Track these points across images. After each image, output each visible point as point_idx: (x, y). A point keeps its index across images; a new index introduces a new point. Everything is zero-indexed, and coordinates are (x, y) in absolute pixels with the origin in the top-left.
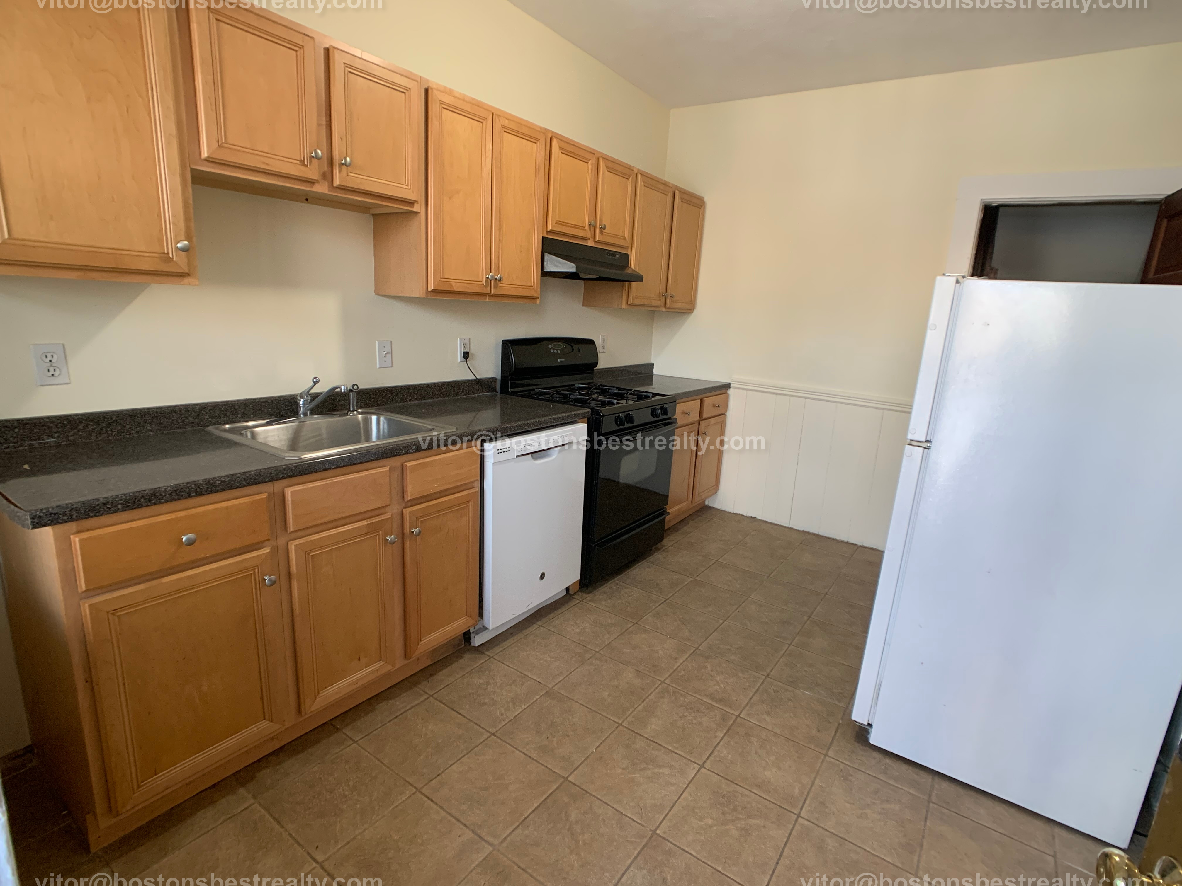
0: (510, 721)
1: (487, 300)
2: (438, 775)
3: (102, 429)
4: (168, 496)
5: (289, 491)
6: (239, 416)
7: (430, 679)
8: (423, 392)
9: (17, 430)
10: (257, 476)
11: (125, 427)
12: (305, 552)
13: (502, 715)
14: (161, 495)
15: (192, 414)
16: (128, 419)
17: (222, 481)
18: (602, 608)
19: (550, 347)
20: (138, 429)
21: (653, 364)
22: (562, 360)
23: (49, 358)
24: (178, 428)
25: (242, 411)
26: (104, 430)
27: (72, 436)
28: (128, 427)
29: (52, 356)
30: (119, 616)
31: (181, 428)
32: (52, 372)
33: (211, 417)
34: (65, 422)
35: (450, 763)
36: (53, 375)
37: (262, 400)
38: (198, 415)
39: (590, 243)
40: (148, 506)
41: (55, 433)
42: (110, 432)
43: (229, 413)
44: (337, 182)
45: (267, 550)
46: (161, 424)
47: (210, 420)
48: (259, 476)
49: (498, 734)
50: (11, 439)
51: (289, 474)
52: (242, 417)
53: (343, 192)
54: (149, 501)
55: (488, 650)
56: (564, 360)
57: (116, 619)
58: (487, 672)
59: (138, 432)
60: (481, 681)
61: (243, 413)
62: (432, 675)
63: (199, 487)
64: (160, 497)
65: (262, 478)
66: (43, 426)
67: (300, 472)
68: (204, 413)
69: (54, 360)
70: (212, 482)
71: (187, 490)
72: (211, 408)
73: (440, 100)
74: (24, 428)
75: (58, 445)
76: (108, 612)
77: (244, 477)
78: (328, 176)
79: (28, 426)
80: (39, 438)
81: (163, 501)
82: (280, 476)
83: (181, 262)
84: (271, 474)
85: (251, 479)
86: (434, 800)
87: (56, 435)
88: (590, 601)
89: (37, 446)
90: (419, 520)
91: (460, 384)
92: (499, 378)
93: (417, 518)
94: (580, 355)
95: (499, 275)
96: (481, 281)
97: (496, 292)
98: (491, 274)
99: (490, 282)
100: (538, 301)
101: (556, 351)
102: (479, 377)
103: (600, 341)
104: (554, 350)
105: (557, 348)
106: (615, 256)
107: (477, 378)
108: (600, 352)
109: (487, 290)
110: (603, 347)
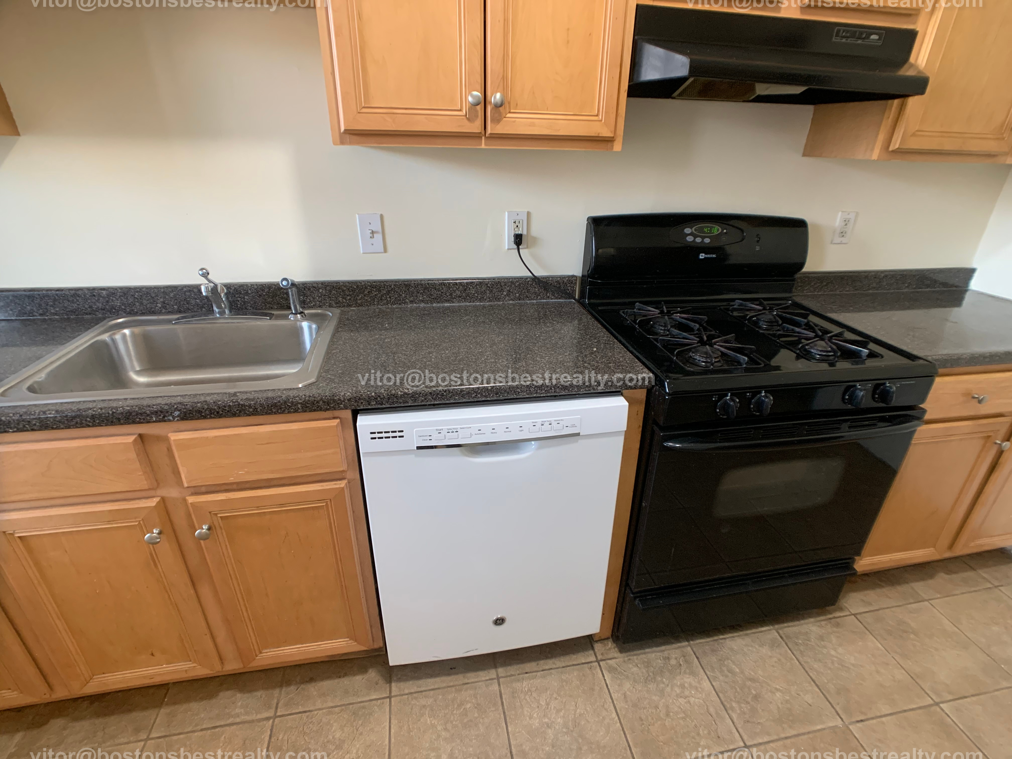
1: (482, 146)
19: (688, 231)
21: (973, 271)
22: (707, 256)
55: (399, 680)
58: (362, 720)
60: (339, 734)
90: (216, 514)
91: (503, 284)
92: (580, 277)
93: (210, 512)
94: (758, 248)
95: (498, 96)
96: (460, 110)
97: (500, 129)
98: (475, 93)
99: (480, 108)
100: (618, 147)
101: (698, 240)
102: (539, 272)
103: (838, 222)
104: (695, 236)
105: (704, 232)
106: (868, 37)
107: (536, 275)
108: (832, 243)
109: (476, 127)
110: (843, 234)
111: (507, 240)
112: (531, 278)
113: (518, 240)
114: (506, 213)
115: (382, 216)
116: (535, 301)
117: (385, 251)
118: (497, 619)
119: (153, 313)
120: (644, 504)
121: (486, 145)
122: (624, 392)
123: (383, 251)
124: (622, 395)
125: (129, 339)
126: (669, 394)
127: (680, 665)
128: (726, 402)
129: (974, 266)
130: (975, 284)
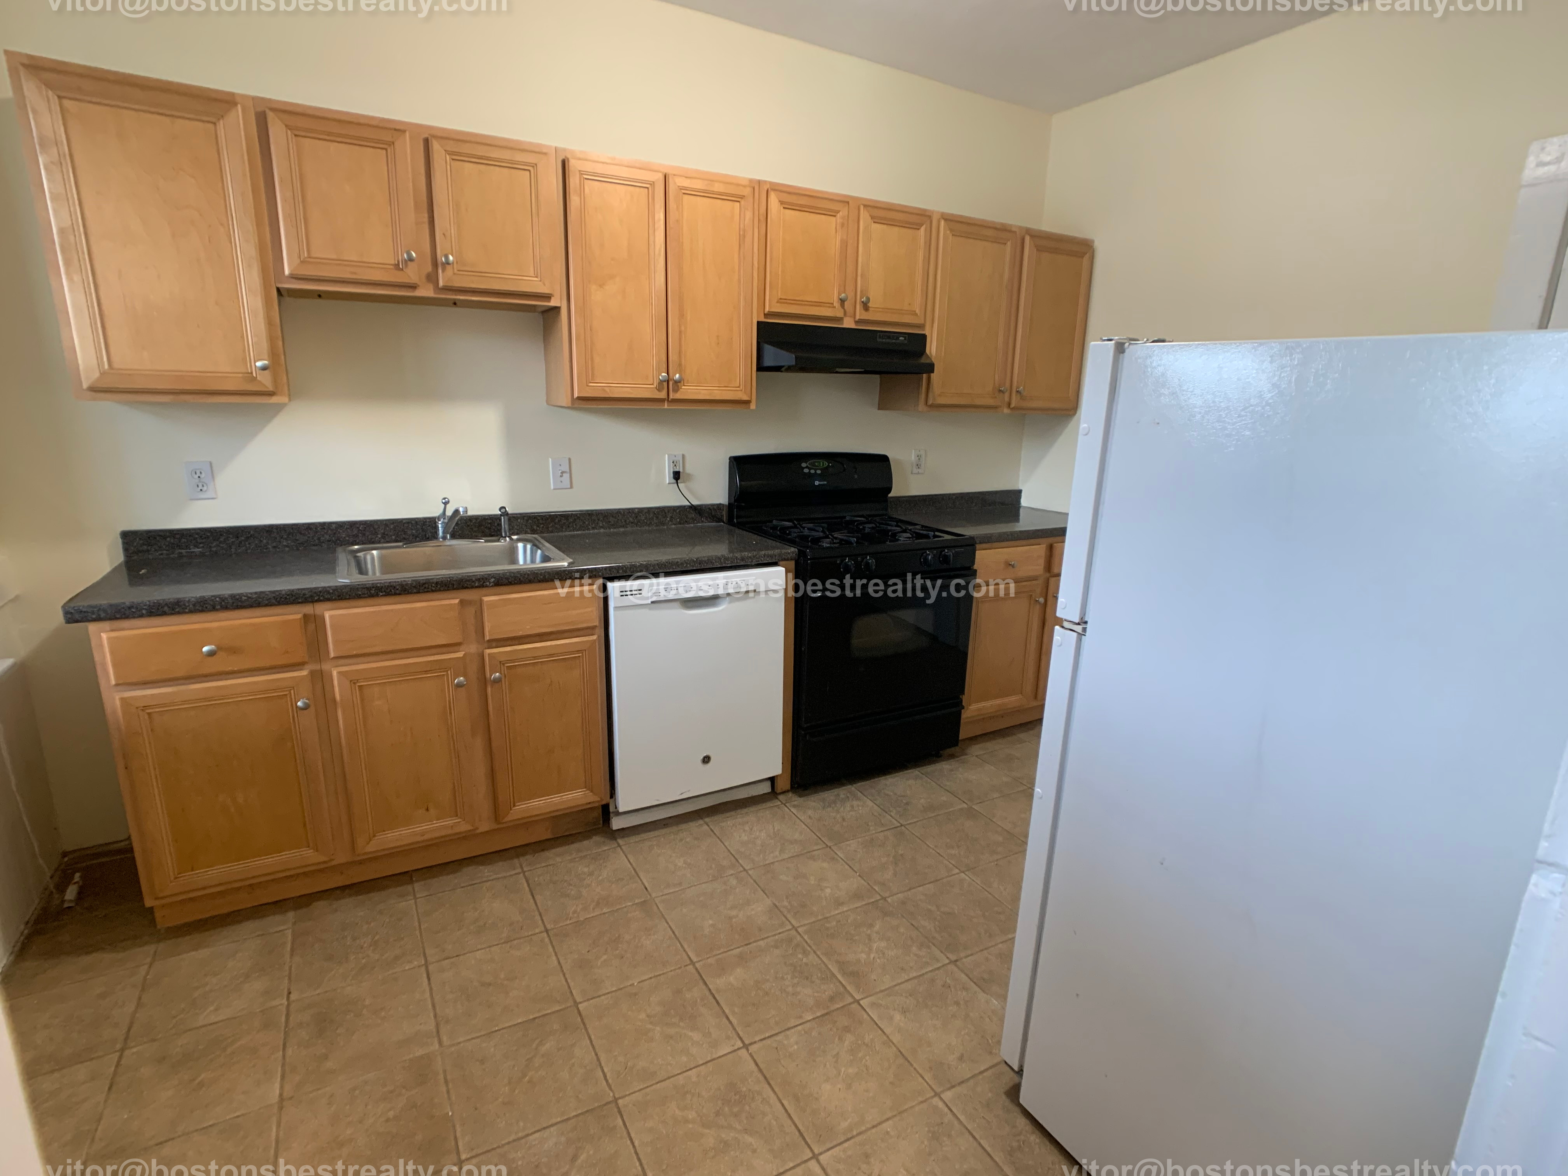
0: (578, 921)
1: (666, 407)
2: (457, 956)
3: (241, 542)
4: (191, 606)
5: (327, 615)
6: (379, 536)
7: (537, 854)
8: (611, 519)
9: (168, 539)
10: (288, 595)
11: (261, 541)
12: (351, 681)
13: (575, 912)
14: (185, 605)
15: (328, 531)
16: (265, 534)
17: (250, 598)
18: (802, 818)
19: (804, 465)
20: (274, 544)
21: (1020, 492)
22: (822, 483)
23: (198, 474)
24: (314, 545)
25: (382, 531)
26: (243, 543)
27: (215, 547)
28: (265, 541)
29: (201, 473)
30: (149, 714)
31: (317, 545)
32: (200, 487)
33: (348, 536)
34: (209, 535)
35: (479, 947)
36: (201, 490)
37: (404, 521)
38: (335, 534)
39: (849, 323)
40: (172, 614)
41: (200, 543)
42: (248, 546)
43: (367, 533)
44: (441, 284)
45: (305, 673)
46: (297, 540)
47: (347, 538)
48: (291, 596)
49: (551, 933)
50: (164, 547)
51: (326, 597)
52: (383, 537)
53: (451, 293)
54: (173, 610)
55: (623, 837)
56: (825, 483)
57: (146, 717)
58: (601, 862)
59: (274, 547)
60: (586, 870)
61: (384, 534)
62: (543, 850)
63: (224, 601)
64: (183, 607)
65: (294, 598)
66: (190, 536)
67: (339, 596)
68: (341, 531)
69: (202, 476)
70: (238, 597)
71: (212, 603)
72: (348, 527)
73: (580, 171)
74: (174, 538)
75: (202, 555)
76: (137, 708)
77: (274, 595)
78: (432, 278)
79: (177, 536)
80: (187, 547)
81: (187, 610)
82: (316, 598)
83: (266, 380)
84: (304, 594)
85: (281, 598)
86: (432, 979)
87: (201, 545)
88: (794, 806)
89: (185, 554)
90: (503, 664)
91: (666, 511)
92: (726, 505)
93: (500, 662)
94: (856, 476)
95: (677, 376)
96: (652, 384)
97: (678, 396)
98: (663, 374)
99: (665, 384)
100: (753, 406)
101: (813, 471)
102: (695, 502)
103: (913, 458)
104: (810, 469)
105: (816, 466)
106: (898, 338)
107: (693, 504)
108: (912, 473)
109: (663, 395)
110: (918, 466)
111: (668, 477)
112: (688, 506)
113: (677, 476)
114: (667, 455)
115: (570, 459)
116: (692, 525)
117: (571, 487)
118: (705, 757)
119: (373, 543)
120: (803, 649)
121: (668, 406)
122: (781, 563)
123: (569, 486)
124: (779, 566)
125: (376, 558)
126: (809, 559)
127: (848, 797)
128: (846, 563)
129: (1020, 488)
130: (1024, 502)
